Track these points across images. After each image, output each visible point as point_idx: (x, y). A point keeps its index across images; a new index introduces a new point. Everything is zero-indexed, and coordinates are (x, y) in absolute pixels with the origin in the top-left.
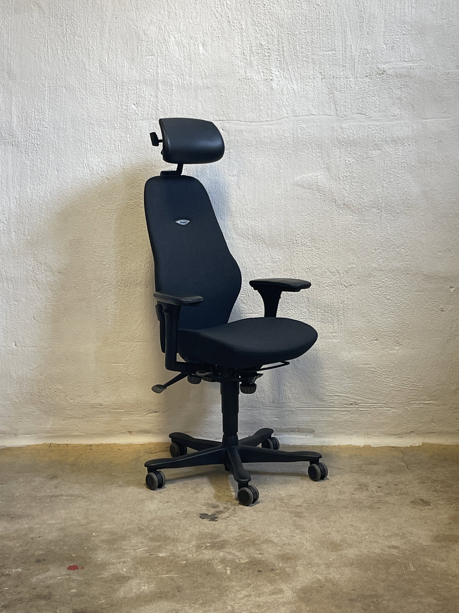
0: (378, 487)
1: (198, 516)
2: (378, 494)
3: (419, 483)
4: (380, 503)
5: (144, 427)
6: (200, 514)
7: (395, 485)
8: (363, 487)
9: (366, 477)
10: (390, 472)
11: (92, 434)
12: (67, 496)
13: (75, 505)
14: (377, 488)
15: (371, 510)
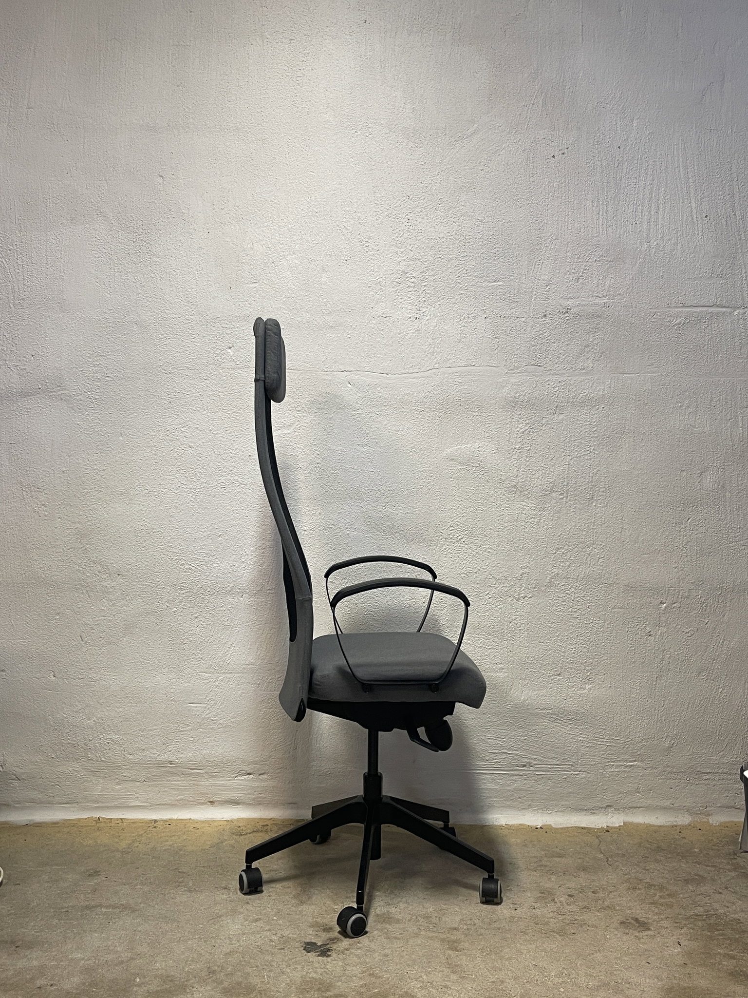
0: (568, 895)
1: (302, 946)
2: (570, 907)
3: (629, 889)
4: (574, 924)
5: (231, 795)
6: (305, 943)
7: (592, 892)
8: (546, 896)
9: (550, 879)
10: (583, 870)
11: (158, 805)
12: (107, 907)
13: (116, 924)
14: (567, 897)
15: (562, 937)
